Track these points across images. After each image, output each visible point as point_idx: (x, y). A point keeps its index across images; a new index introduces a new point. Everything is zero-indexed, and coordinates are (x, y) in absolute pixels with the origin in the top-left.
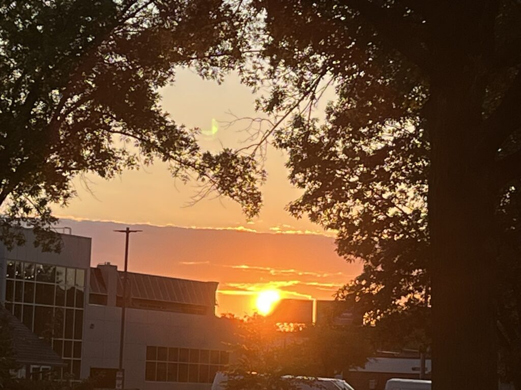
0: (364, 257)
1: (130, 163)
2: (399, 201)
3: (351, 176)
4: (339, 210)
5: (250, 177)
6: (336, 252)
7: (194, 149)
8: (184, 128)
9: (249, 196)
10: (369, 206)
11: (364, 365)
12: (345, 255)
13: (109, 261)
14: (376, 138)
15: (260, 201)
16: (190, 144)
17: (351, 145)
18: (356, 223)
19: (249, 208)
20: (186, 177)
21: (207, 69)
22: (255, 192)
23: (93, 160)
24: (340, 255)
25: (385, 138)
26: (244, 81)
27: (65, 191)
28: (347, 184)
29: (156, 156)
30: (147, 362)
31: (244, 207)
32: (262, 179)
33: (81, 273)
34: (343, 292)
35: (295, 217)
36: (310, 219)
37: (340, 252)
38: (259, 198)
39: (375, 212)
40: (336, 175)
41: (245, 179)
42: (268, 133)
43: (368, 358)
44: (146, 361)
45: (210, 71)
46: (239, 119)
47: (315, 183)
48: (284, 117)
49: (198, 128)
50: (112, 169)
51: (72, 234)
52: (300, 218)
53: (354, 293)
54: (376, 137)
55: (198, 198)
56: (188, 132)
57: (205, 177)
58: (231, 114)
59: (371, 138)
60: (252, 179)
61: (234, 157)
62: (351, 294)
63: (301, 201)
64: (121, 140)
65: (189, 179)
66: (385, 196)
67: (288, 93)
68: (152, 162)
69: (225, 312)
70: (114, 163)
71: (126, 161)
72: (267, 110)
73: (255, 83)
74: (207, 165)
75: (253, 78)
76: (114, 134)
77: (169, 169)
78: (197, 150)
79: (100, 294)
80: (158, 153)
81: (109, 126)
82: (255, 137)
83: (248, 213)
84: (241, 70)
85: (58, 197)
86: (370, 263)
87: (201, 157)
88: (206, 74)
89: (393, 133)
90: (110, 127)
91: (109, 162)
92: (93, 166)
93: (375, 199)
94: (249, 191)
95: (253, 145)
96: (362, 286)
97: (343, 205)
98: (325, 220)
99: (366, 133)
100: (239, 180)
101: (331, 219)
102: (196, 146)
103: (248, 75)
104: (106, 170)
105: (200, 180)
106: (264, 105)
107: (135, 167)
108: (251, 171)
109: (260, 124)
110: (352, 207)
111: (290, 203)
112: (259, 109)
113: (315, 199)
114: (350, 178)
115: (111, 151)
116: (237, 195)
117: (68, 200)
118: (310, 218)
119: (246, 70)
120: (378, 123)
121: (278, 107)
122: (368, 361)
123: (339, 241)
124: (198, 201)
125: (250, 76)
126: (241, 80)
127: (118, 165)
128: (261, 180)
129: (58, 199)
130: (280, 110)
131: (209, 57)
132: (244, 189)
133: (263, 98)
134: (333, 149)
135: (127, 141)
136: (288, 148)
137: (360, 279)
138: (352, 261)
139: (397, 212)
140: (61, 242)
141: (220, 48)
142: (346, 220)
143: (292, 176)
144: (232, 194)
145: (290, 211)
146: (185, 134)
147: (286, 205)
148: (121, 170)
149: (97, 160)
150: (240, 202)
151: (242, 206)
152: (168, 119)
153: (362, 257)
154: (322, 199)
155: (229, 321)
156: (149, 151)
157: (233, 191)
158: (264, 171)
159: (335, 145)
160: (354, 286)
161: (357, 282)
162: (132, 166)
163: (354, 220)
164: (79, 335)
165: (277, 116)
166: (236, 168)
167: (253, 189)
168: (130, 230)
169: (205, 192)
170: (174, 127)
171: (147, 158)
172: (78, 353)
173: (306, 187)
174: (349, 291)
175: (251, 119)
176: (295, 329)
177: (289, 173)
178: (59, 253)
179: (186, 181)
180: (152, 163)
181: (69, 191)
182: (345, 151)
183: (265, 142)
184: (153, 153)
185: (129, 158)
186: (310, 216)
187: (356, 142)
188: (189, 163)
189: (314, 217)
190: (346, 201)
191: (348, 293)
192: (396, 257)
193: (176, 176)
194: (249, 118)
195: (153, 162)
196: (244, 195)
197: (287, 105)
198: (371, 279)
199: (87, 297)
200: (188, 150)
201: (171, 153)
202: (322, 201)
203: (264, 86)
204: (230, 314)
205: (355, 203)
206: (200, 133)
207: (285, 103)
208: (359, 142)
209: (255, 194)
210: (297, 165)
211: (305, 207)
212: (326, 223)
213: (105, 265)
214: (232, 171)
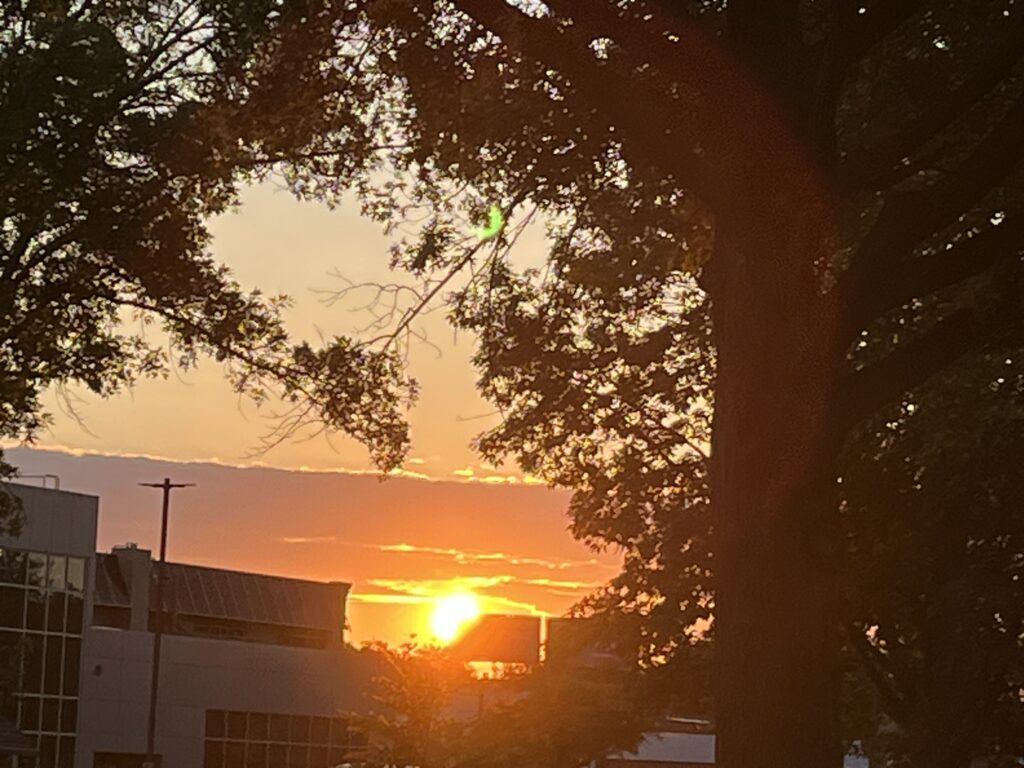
0: (624, 543)
1: (150, 364)
2: (694, 433)
3: (600, 384)
4: (577, 451)
5: (386, 392)
6: (570, 531)
7: (277, 338)
8: (260, 296)
9: (383, 430)
10: (634, 443)
11: (637, 747)
12: (589, 537)
13: (134, 542)
14: (652, 309)
15: (407, 441)
16: (267, 328)
17: (602, 323)
18: (610, 474)
19: (384, 454)
20: (261, 393)
21: (307, 180)
22: (395, 422)
23: (79, 358)
24: (578, 538)
25: (669, 310)
26: (368, 211)
27: (29, 415)
28: (593, 398)
29: (203, 351)
30: (207, 742)
31: (375, 452)
32: (411, 397)
33: (78, 565)
34: (582, 610)
35: (491, 461)
36: (522, 466)
37: (577, 532)
38: (404, 434)
39: (646, 453)
40: (573, 381)
41: (375, 397)
42: (411, 313)
43: (643, 734)
44: (205, 739)
45: (312, 184)
46: (355, 287)
47: (528, 397)
48: (443, 283)
49: (285, 298)
50: (115, 377)
51: (62, 488)
52: (499, 465)
53: (605, 612)
54: (650, 306)
55: (274, 439)
56: (266, 303)
57: (298, 392)
58: (340, 276)
59: (642, 308)
60: (391, 397)
61: (356, 354)
62: (600, 614)
63: (502, 431)
64: (136, 317)
65: (266, 397)
66: (666, 422)
67: (453, 235)
68: (194, 362)
69: (369, 639)
70: (119, 365)
71: (142, 361)
72: (413, 267)
73: (389, 215)
74: (303, 369)
75: (384, 205)
76: (122, 306)
77: (228, 376)
78: (281, 341)
79: (116, 605)
80: (207, 345)
81: (112, 290)
82: (386, 321)
83: (381, 463)
84: (362, 188)
85: (17, 425)
86: (636, 554)
87: (290, 355)
88: (304, 190)
89: (683, 300)
90: (114, 293)
91: (110, 362)
92: (78, 371)
93: (646, 427)
94: (385, 420)
95: (381, 337)
96: (621, 599)
97: (584, 440)
98: (550, 468)
99: (631, 298)
100: (365, 399)
101: (561, 465)
102: (281, 331)
103: (375, 200)
104: (102, 379)
105: (288, 398)
106: (407, 258)
107: (159, 372)
108: (388, 381)
109: (396, 295)
110: (602, 445)
111: (481, 435)
112: (397, 265)
113: (529, 428)
114: (597, 387)
115: (112, 341)
116: (360, 427)
117: (36, 432)
118: (520, 464)
119: (372, 189)
120: (654, 279)
121: (435, 262)
122: (642, 738)
123: (576, 510)
124: (273, 445)
125: (379, 202)
126: (361, 210)
127: (126, 368)
128: (408, 400)
129: (15, 429)
130: (439, 267)
131: (311, 157)
132: (375, 416)
133: (404, 243)
134: (565, 330)
135: (148, 321)
136: (478, 327)
137: (618, 584)
138: (602, 550)
139: (690, 455)
140: (21, 515)
141: (332, 139)
142: (590, 468)
143: (484, 383)
144: (350, 426)
145: (480, 450)
146: (260, 307)
147: (474, 439)
148: (133, 379)
149: (86, 358)
150: (367, 441)
151: (371, 450)
152: (226, 278)
153: (619, 543)
154: (544, 427)
155: (374, 657)
156: (189, 341)
157: (353, 421)
158: (413, 382)
159: (570, 323)
160: (602, 599)
161: (611, 590)
162: (154, 371)
163: (606, 469)
164: (72, 688)
165: (429, 280)
166: (360, 376)
167: (392, 415)
168: (171, 483)
169: (286, 430)
170: (236, 295)
171: (185, 354)
172: (70, 723)
173: (514, 403)
174: (595, 607)
175: (377, 285)
176: (506, 674)
177: (479, 377)
178: (18, 535)
179: (262, 400)
180: (195, 366)
181: (39, 415)
182: (590, 334)
183: (405, 330)
184: (197, 345)
185: (148, 356)
186: (520, 460)
187: (613, 316)
188: (268, 365)
189: (529, 463)
190: (591, 432)
191: (593, 612)
192: (686, 542)
193: (241, 390)
194: (373, 284)
195: (196, 362)
196: (374, 427)
197: (453, 257)
198: (639, 584)
199: (88, 613)
200: (264, 340)
201: (233, 346)
202: (544, 432)
203: (407, 220)
204: (379, 643)
205: (608, 436)
206: (290, 305)
207: (449, 253)
208: (617, 317)
209: (395, 426)
210: (495, 360)
211: (509, 442)
212: (552, 475)
213: (127, 549)
214: (351, 381)
